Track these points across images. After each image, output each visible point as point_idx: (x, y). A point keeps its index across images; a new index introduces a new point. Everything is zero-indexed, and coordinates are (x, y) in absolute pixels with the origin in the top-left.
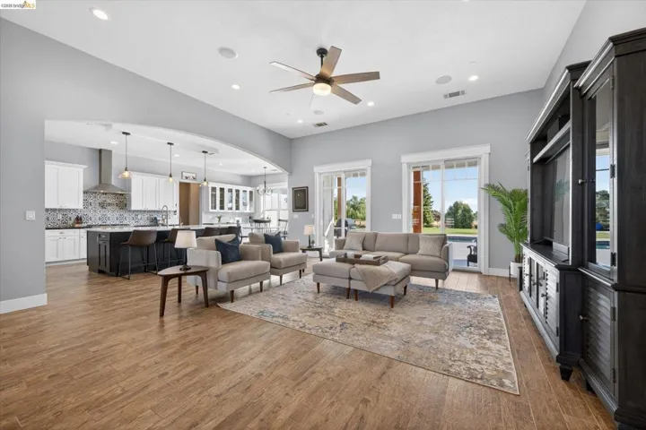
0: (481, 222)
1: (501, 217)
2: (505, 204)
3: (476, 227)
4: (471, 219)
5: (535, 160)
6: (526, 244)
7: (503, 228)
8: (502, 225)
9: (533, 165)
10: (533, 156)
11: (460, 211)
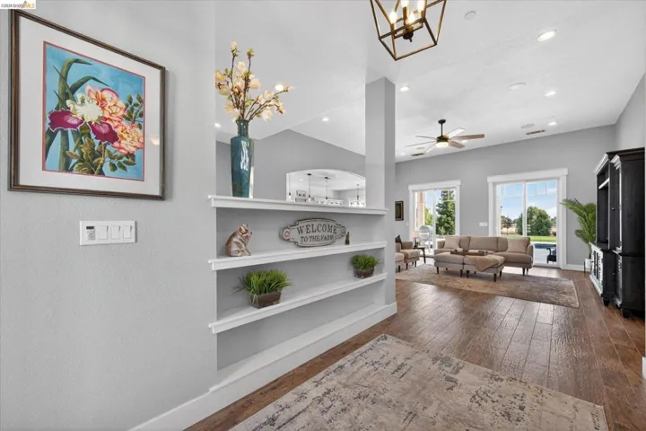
0: (559, 229)
1: (577, 225)
2: (580, 215)
3: (555, 234)
4: (548, 225)
5: (600, 187)
6: (594, 244)
7: (579, 233)
8: (577, 231)
9: (599, 190)
10: (599, 185)
11: (535, 217)
